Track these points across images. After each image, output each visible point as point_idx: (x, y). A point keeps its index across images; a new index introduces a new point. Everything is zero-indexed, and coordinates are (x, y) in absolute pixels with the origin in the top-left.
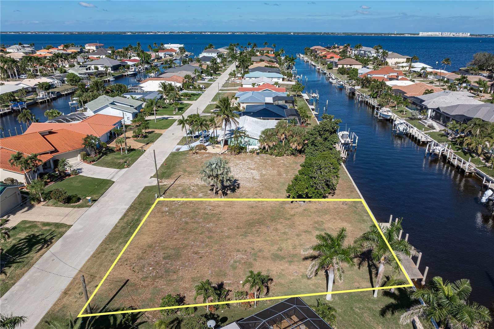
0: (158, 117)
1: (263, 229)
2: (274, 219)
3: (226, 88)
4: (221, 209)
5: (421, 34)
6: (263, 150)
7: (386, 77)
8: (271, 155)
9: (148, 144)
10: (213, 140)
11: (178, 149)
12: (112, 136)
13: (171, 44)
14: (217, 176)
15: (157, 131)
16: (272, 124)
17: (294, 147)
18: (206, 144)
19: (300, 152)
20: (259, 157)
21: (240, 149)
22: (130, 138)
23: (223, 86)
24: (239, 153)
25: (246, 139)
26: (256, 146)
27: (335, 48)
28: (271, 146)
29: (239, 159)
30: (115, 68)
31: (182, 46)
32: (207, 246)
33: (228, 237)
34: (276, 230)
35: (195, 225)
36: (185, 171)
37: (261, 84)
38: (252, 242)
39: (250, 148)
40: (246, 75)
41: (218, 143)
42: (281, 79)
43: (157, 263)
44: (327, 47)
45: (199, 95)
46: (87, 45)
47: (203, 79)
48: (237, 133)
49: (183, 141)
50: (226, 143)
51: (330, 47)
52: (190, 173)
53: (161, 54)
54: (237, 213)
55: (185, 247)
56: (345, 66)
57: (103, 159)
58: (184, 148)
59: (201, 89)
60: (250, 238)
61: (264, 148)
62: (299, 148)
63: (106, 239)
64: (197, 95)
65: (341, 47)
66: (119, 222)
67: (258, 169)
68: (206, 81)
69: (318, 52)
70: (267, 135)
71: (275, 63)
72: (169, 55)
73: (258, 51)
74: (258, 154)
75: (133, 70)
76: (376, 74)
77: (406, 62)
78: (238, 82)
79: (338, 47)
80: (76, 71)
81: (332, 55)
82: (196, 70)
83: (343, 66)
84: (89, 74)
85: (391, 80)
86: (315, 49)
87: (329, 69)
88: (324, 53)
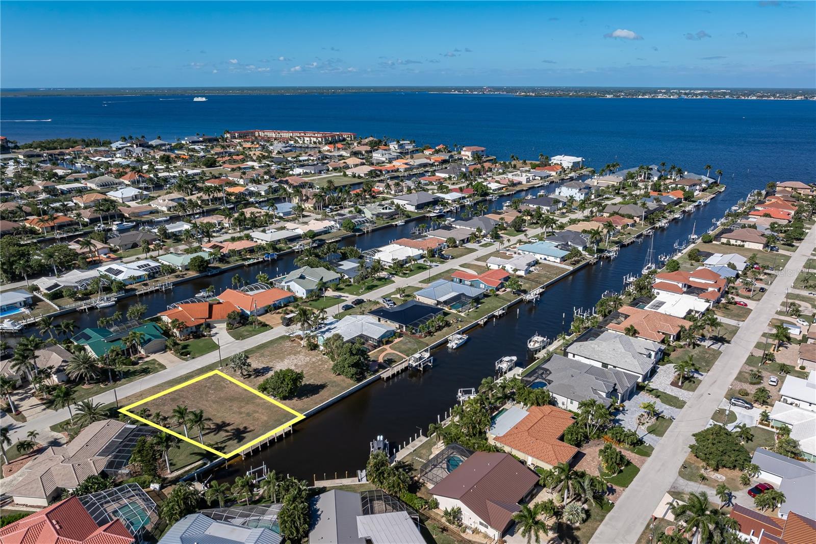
0: (337, 294)
3: (473, 262)
7: (680, 285)
13: (565, 155)
20: (319, 358)
24: (312, 350)
30: (422, 206)
31: (580, 159)
42: (559, 260)
46: (464, 149)
47: (477, 241)
56: (733, 242)
57: (239, 329)
64: (425, 268)
66: (185, 374)
68: (476, 246)
69: (775, 195)
72: (542, 177)
74: (324, 354)
75: (437, 211)
76: (665, 279)
78: (509, 253)
80: (371, 210)
81: (770, 210)
82: (478, 229)
83: (728, 241)
84: (384, 214)
85: (693, 290)
86: (786, 187)
87: (705, 242)
88: (773, 201)
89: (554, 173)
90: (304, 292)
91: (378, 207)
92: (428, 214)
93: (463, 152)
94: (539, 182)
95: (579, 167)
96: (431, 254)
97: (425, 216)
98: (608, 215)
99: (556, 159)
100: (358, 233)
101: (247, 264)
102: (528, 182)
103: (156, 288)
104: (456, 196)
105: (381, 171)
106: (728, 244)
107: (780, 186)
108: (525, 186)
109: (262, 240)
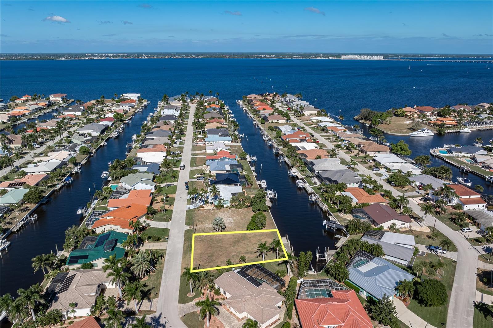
0: (166, 184)
1: (240, 244)
2: (243, 240)
3: (195, 152)
4: (222, 238)
6: (232, 206)
7: (298, 139)
8: (236, 208)
9: (170, 205)
10: (206, 202)
11: (189, 208)
12: (152, 202)
13: (129, 93)
14: (219, 225)
15: (171, 196)
17: (247, 205)
18: (202, 204)
19: (250, 206)
20: (230, 210)
21: (221, 206)
22: (159, 202)
23: (192, 150)
24: (221, 208)
25: (224, 201)
26: (229, 204)
27: (266, 96)
28: (236, 204)
29: (222, 212)
30: (102, 132)
31: (139, 95)
32: (222, 252)
33: (228, 248)
34: (245, 244)
35: (214, 245)
36: (199, 221)
37: (219, 149)
38: (237, 249)
39: (225, 206)
40: (205, 138)
41: (209, 203)
42: (231, 142)
43: (207, 258)
44: (260, 95)
46: (52, 96)
47: (175, 143)
49: (189, 202)
50: (213, 203)
52: (202, 222)
53: (126, 107)
54: (228, 239)
55: (214, 252)
56: (274, 121)
57: (155, 217)
58: (192, 207)
59: (179, 155)
60: (236, 247)
61: (233, 205)
62: (249, 204)
63: (183, 253)
64: (179, 161)
65: (271, 95)
66: (184, 246)
67: (232, 217)
68: (178, 145)
69: (253, 101)
70: (234, 198)
71: (223, 119)
73: (205, 101)
74: (230, 208)
75: (116, 133)
76: (290, 138)
77: (317, 113)
78: (201, 145)
79: (269, 95)
80: (78, 139)
81: (264, 107)
82: (169, 136)
83: (272, 121)
84: (87, 140)
85: (302, 140)
86: (251, 97)
87: (262, 123)
88: (258, 103)
89: (135, 104)
90: (153, 187)
91: (80, 137)
92: (111, 136)
93: (52, 98)
94: (134, 110)
95: (140, 99)
96: (169, 153)
97: (109, 137)
98: (209, 119)
99: (127, 96)
100: (92, 155)
101: (57, 188)
102: (129, 110)
103: (23, 223)
104: (109, 123)
105: (16, 117)
106: (272, 122)
107: (249, 97)
108: (131, 113)
109: (39, 172)
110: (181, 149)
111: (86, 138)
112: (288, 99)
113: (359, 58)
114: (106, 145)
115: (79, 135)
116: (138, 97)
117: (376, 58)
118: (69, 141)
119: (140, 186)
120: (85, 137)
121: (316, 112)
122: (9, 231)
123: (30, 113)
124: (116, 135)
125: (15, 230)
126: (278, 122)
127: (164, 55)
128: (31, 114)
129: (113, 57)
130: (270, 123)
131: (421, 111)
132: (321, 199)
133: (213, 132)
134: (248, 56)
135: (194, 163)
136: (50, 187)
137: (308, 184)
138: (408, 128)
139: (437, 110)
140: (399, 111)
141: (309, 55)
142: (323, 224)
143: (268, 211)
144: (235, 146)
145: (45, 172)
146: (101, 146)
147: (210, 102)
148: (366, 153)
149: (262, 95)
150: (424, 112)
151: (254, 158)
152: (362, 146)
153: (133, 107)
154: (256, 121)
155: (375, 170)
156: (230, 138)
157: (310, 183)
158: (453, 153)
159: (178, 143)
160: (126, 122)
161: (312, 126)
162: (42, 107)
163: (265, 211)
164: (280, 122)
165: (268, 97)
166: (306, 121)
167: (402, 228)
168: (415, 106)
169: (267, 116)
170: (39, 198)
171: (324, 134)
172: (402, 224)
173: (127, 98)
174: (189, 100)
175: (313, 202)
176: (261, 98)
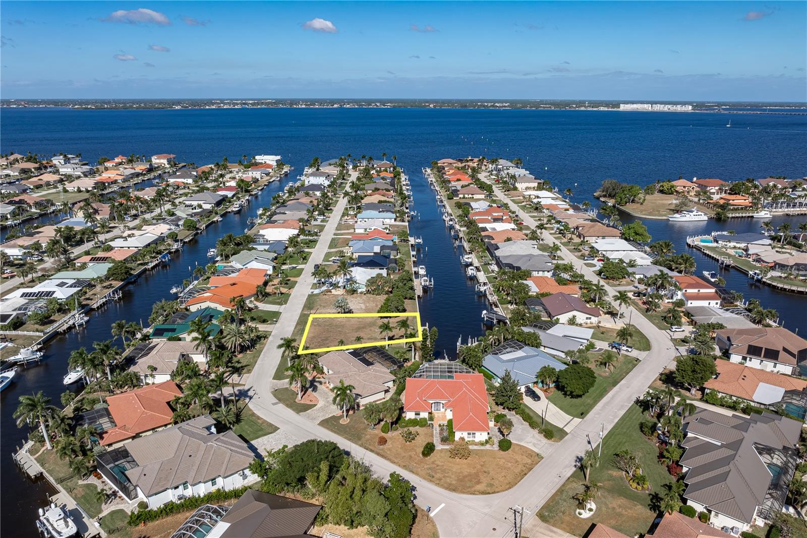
0: (290, 266)
1: (365, 330)
3: (339, 232)
5: (623, 108)
6: (368, 292)
7: (490, 218)
8: (373, 294)
9: (290, 289)
10: (335, 286)
11: (312, 292)
12: (266, 284)
13: (264, 155)
14: (342, 307)
15: (292, 279)
16: (374, 272)
17: (387, 289)
18: (331, 288)
19: (391, 292)
20: (365, 296)
21: (353, 292)
22: (276, 285)
23: (337, 229)
24: (353, 294)
25: (357, 285)
26: (364, 289)
27: (467, 161)
28: (373, 289)
29: (353, 298)
30: (218, 204)
31: (279, 157)
36: (321, 306)
37: (373, 228)
39: (359, 291)
40: (359, 215)
41: (339, 287)
42: (393, 220)
44: (459, 160)
45: (315, 241)
46: (156, 157)
47: (316, 220)
48: (351, 281)
49: (314, 286)
50: (344, 288)
51: (462, 160)
52: (324, 307)
53: (257, 174)
56: (466, 196)
57: (267, 299)
58: (316, 291)
59: (316, 234)
61: (369, 290)
62: (390, 290)
65: (476, 160)
67: (364, 303)
68: (318, 222)
69: (446, 169)
70: (371, 282)
71: (392, 191)
72: (266, 174)
73: (373, 168)
74: (365, 294)
75: (238, 206)
76: (480, 216)
77: (537, 187)
78: (351, 223)
79: (472, 160)
80: (183, 211)
81: (459, 176)
82: (308, 211)
83: (464, 196)
84: (196, 214)
85: (496, 220)
86: (444, 163)
87: (449, 199)
88: (451, 172)
89: (271, 170)
90: (271, 268)
91: (187, 208)
92: (229, 210)
93: (156, 160)
94: (268, 178)
95: (280, 164)
96: (302, 231)
97: (227, 212)
98: (371, 191)
99: (259, 158)
100: (199, 231)
101: (150, 267)
102: (261, 178)
103: (104, 300)
104: (230, 194)
105: (104, 183)
106: (464, 198)
107: (440, 163)
108: (263, 182)
109: (129, 248)
110: (322, 228)
111: (194, 211)
112: (501, 167)
113: (650, 108)
114: (221, 221)
115: (185, 206)
116: (277, 161)
117: (679, 108)
118: (171, 213)
119: (254, 265)
120: (193, 209)
121: (536, 185)
122: (88, 307)
123: (124, 179)
124: (237, 209)
125: (95, 306)
126: (473, 198)
127: (332, 102)
128: (124, 181)
129: (253, 104)
130: (460, 198)
131: (702, 185)
132: (492, 289)
133: (371, 206)
134: (463, 104)
135: (333, 244)
136: (141, 264)
137: (482, 272)
138: (671, 210)
139: (728, 185)
140: (666, 185)
141: (568, 104)
142: (483, 316)
143: (415, 299)
144: (398, 226)
145: (136, 247)
146: (213, 222)
147: (380, 168)
148: (584, 238)
149: (461, 161)
150: (707, 187)
151: (420, 241)
152: (580, 228)
153: (268, 174)
154: (442, 195)
155: (587, 260)
156: (394, 216)
157: (486, 271)
158: (719, 242)
159: (319, 220)
160: (253, 193)
161: (523, 204)
162: (141, 171)
163: (411, 299)
164: (476, 197)
165: (471, 164)
166: (516, 197)
167: (587, 324)
168: (695, 179)
169: (459, 188)
170: (126, 273)
171: (536, 214)
172: (587, 318)
173: (260, 161)
174: (351, 167)
175: (482, 292)
176: (460, 165)
